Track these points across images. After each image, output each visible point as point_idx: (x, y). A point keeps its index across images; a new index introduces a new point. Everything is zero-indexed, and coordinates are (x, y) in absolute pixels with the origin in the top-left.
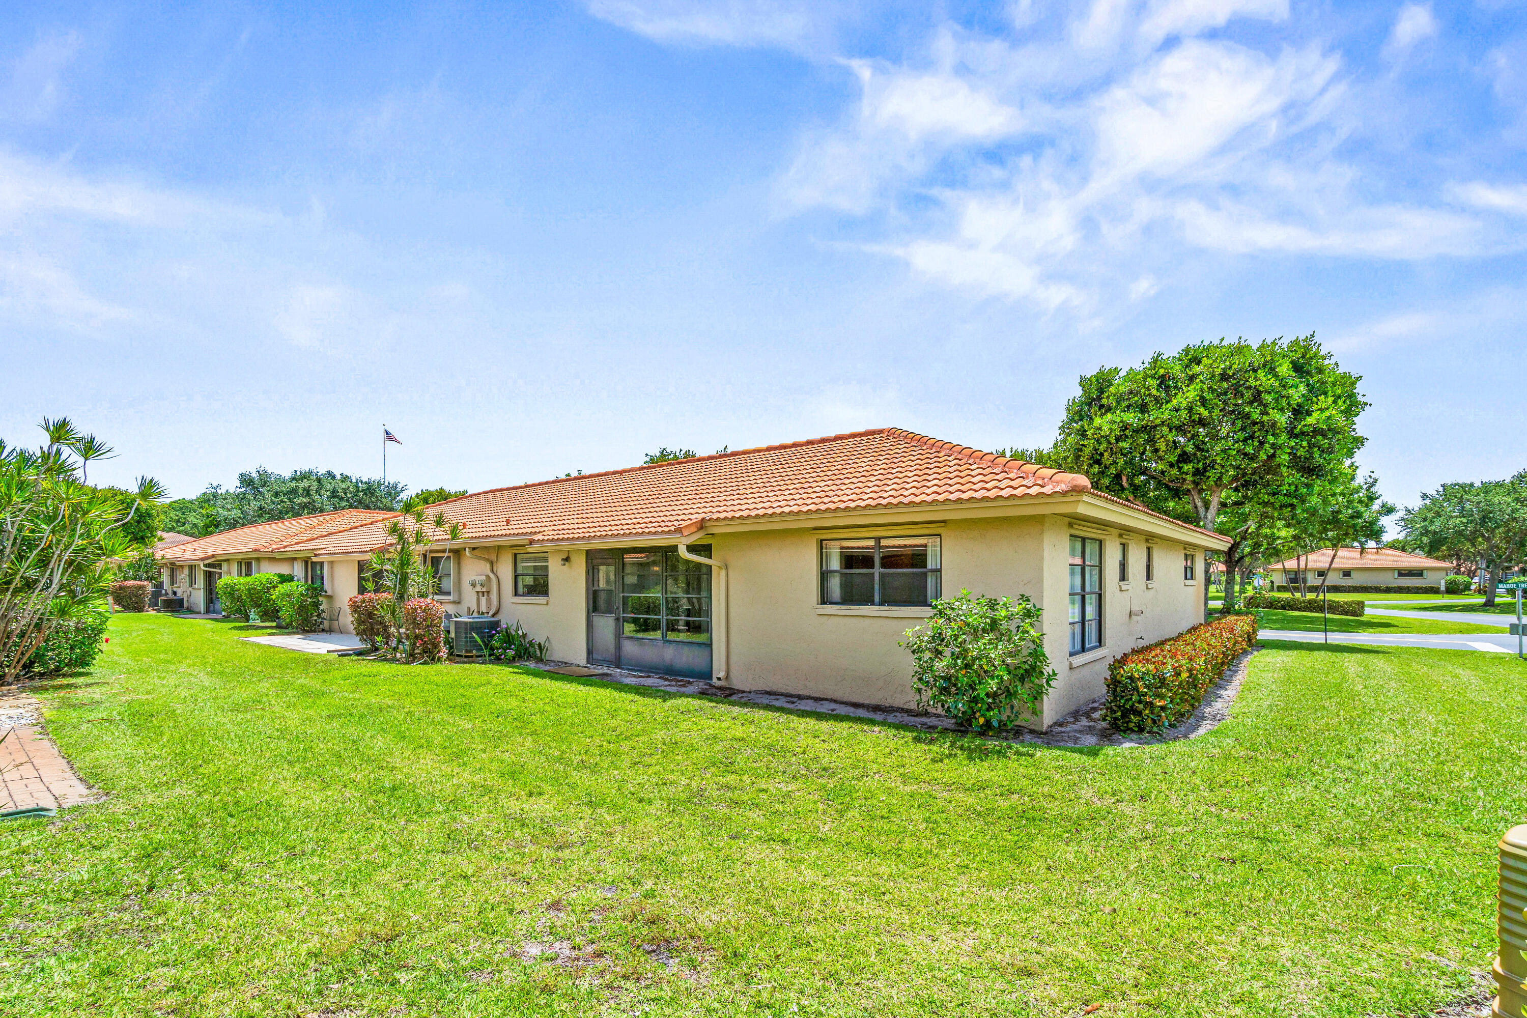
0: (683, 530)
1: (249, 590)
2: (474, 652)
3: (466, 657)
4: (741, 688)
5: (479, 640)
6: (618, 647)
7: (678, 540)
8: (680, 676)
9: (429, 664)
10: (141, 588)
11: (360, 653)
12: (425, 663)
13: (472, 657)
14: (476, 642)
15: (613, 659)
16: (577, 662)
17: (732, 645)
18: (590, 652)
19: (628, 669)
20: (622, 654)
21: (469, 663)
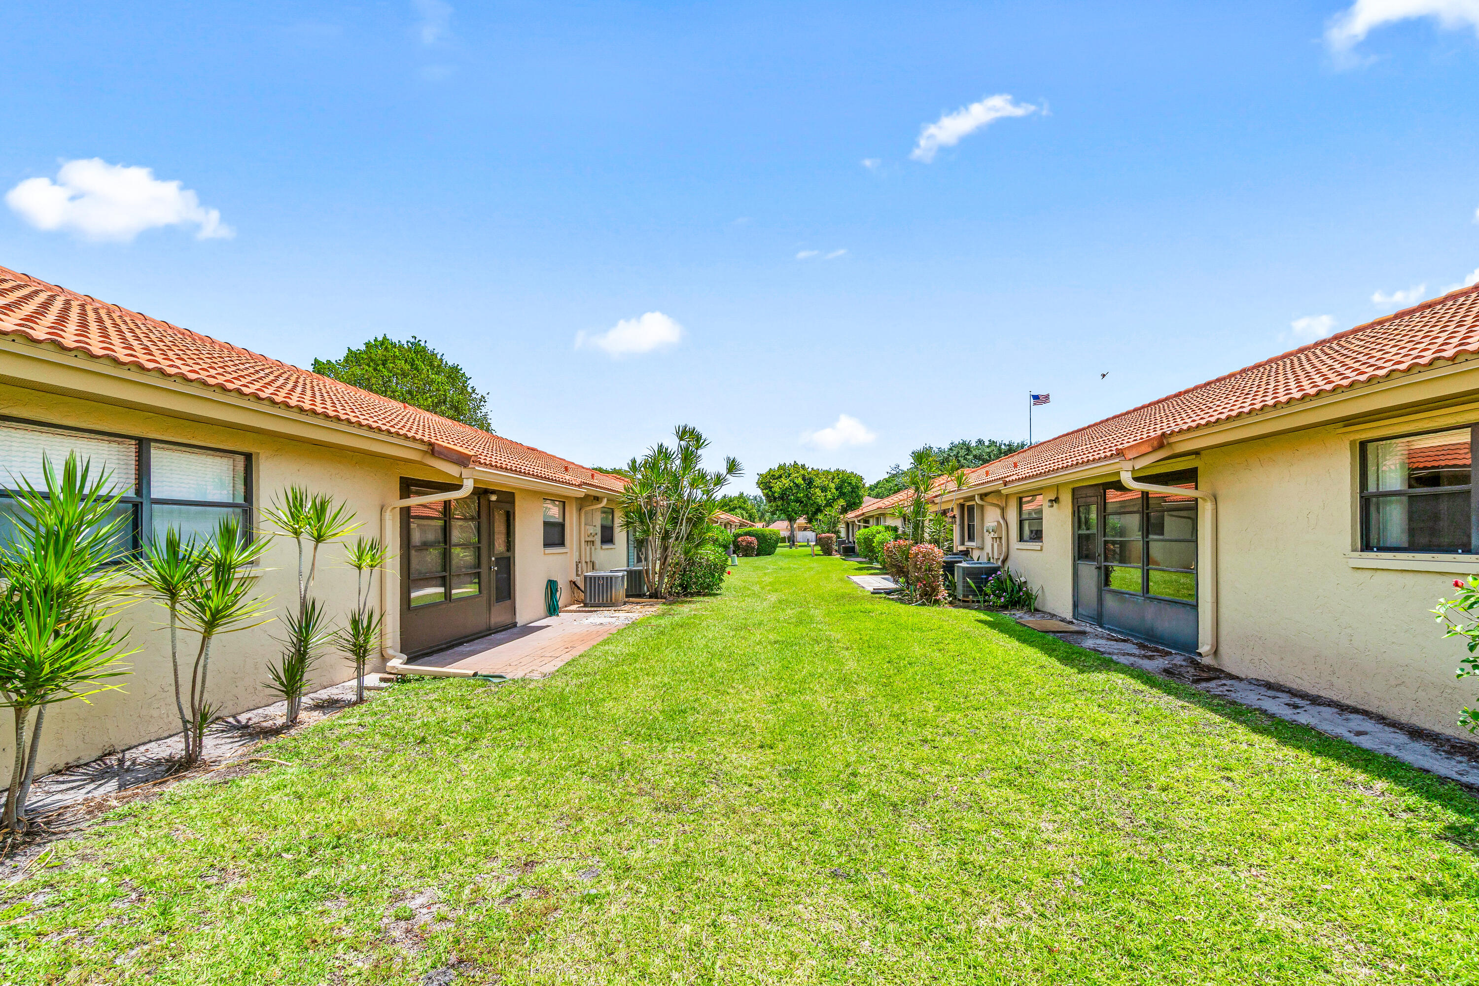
0: (1126, 452)
1: (865, 539)
2: (971, 597)
3: (964, 601)
4: (1234, 671)
5: (973, 585)
6: (1100, 601)
7: (1117, 466)
8: (1162, 644)
9: (925, 605)
10: (830, 538)
11: (889, 592)
12: (923, 604)
13: (968, 602)
14: (970, 587)
15: (1093, 613)
16: (1063, 616)
17: (1223, 610)
18: (1075, 605)
19: (1109, 629)
20: (1104, 610)
21: (965, 608)
